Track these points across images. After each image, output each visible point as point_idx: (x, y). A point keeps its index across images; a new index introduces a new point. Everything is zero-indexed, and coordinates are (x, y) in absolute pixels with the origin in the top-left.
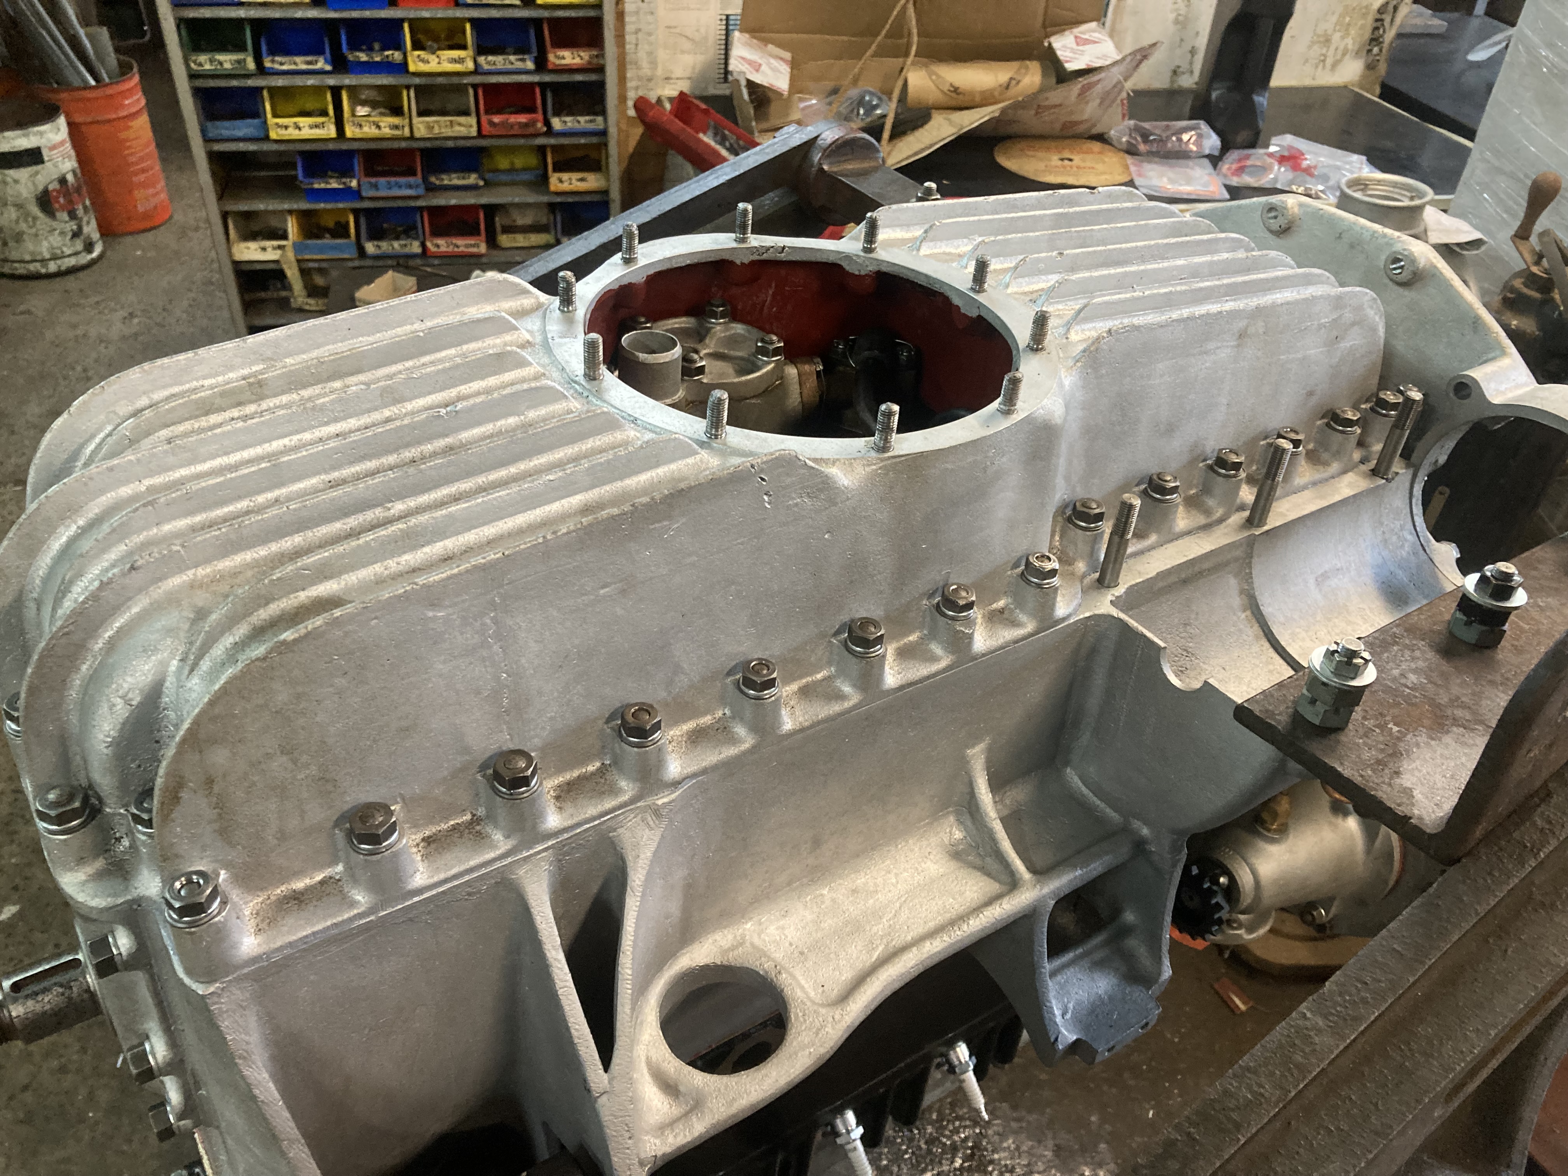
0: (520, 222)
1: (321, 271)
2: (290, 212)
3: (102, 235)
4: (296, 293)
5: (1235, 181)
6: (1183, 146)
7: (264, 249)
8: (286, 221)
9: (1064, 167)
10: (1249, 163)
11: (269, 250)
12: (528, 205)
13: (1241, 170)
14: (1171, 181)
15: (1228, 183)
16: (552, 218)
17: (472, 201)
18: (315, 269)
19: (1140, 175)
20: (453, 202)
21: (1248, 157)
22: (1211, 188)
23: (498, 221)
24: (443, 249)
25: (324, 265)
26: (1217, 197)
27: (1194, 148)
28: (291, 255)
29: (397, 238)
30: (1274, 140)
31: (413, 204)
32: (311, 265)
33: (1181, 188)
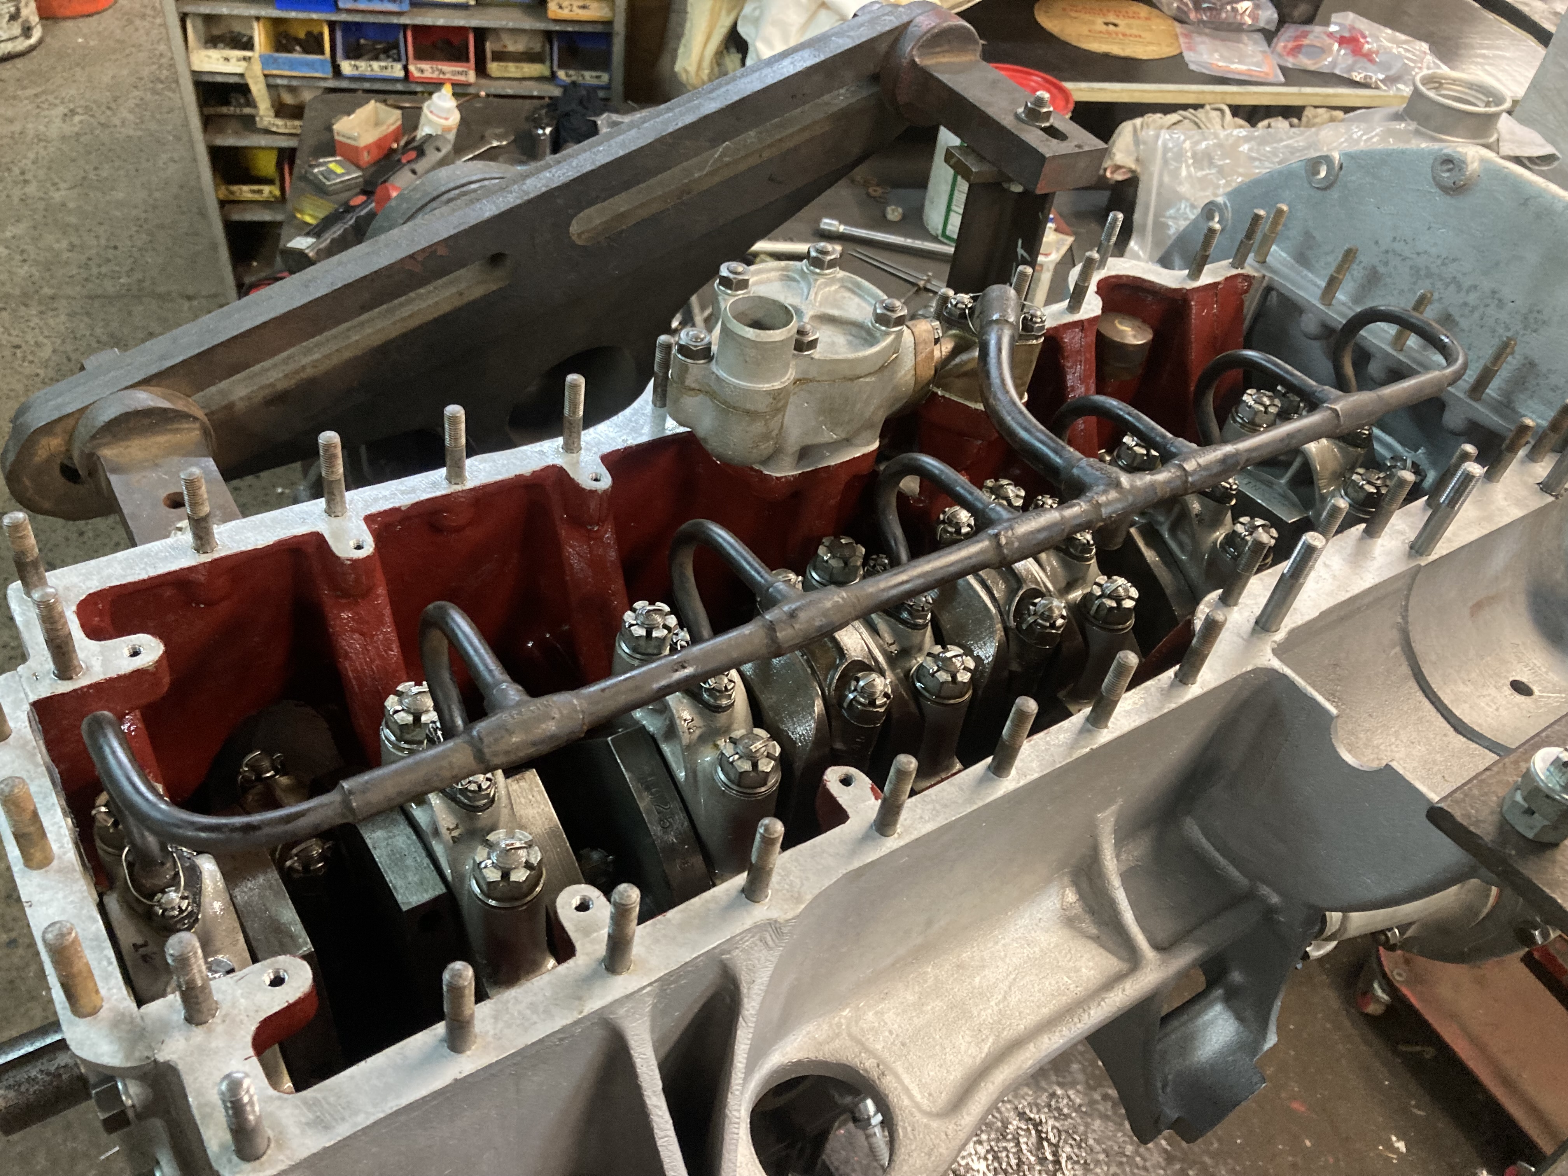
0: (511, 48)
1: (292, 89)
2: (258, 19)
3: (41, 18)
4: (262, 112)
5: (1290, 62)
6: (1239, 17)
7: (227, 59)
8: (252, 28)
9: (1109, 33)
10: (1306, 42)
11: (233, 61)
12: (523, 31)
13: (1296, 50)
14: (1223, 58)
15: (1282, 63)
16: (548, 47)
17: (461, 23)
18: (283, 86)
19: (1190, 48)
20: (441, 22)
21: (1305, 35)
22: (1265, 69)
23: (489, 46)
24: (427, 74)
25: (295, 83)
26: (1271, 79)
27: (1249, 21)
28: (257, 69)
29: (376, 58)
30: (1335, 17)
31: (395, 20)
32: (279, 81)
33: (1233, 66)
